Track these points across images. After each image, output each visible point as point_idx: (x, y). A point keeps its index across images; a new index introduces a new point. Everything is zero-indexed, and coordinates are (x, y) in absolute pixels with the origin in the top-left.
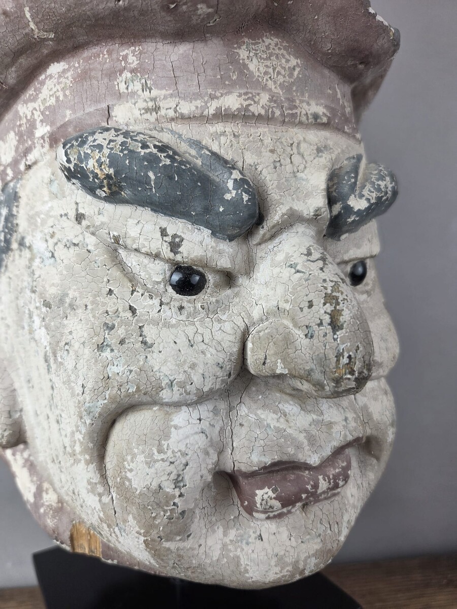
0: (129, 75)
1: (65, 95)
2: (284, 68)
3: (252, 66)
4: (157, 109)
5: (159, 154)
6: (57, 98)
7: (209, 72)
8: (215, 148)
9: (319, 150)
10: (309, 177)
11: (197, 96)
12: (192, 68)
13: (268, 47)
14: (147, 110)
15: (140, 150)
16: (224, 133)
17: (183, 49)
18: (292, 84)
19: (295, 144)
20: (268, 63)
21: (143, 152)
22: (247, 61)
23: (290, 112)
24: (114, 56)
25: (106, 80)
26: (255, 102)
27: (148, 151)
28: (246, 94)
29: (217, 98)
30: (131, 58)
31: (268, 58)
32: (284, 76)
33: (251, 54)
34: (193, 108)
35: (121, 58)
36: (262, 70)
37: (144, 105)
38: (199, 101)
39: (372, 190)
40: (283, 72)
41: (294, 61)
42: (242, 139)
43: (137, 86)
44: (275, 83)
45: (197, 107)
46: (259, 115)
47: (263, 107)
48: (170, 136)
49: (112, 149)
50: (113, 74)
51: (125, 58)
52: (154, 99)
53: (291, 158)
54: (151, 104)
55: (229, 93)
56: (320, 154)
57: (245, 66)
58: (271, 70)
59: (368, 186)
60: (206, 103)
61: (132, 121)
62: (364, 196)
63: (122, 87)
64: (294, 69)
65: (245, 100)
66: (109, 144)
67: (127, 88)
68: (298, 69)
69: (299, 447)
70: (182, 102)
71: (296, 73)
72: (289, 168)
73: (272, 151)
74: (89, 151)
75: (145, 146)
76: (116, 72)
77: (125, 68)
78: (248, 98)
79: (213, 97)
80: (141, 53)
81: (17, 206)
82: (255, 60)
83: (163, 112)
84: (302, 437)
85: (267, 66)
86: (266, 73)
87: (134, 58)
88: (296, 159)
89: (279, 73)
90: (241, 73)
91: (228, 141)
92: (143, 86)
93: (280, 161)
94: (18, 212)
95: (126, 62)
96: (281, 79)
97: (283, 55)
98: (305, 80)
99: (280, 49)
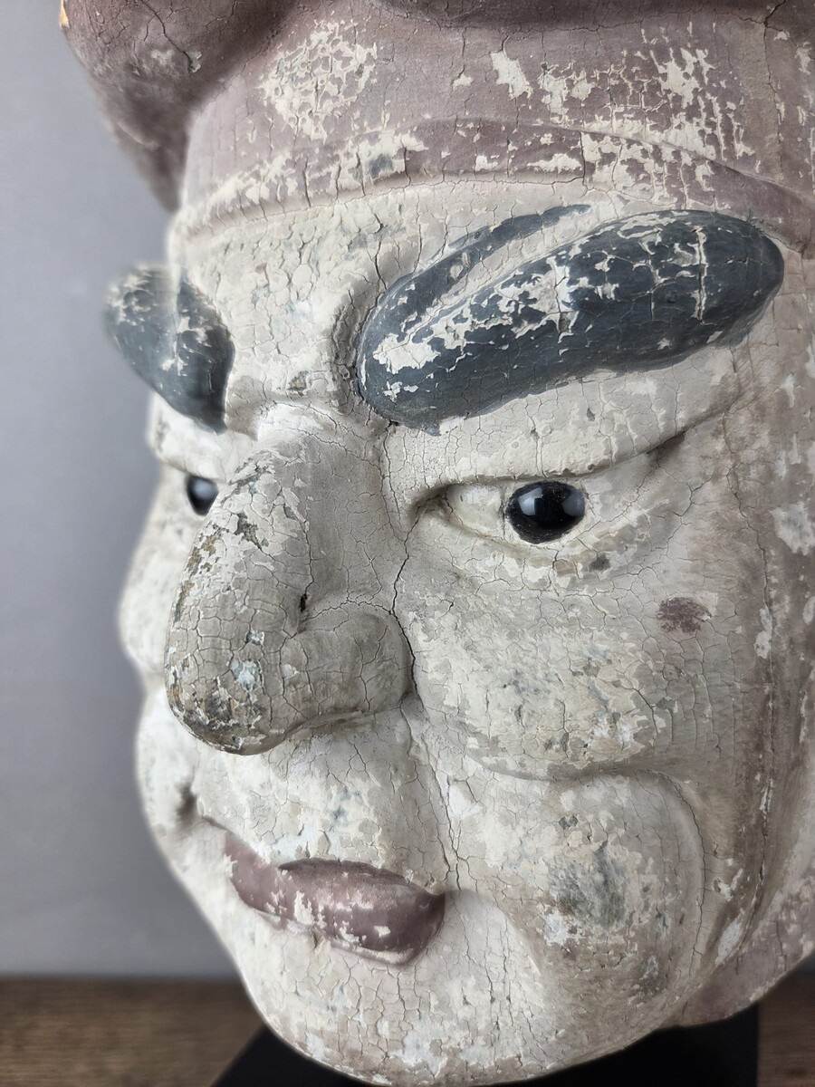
2: (338, 81)
3: (281, 106)
7: (223, 144)
9: (360, 243)
10: (316, 308)
13: (314, 51)
18: (354, 107)
19: (312, 241)
20: (309, 85)
22: (275, 100)
23: (317, 175)
26: (259, 178)
31: (309, 76)
32: (336, 98)
33: (283, 81)
36: (298, 103)
40: (332, 89)
41: (360, 54)
44: (316, 119)
47: (268, 183)
53: (292, 274)
56: (356, 250)
57: (271, 108)
58: (312, 97)
64: (360, 73)
65: (245, 180)
68: (368, 70)
71: (362, 82)
72: (281, 295)
73: (259, 269)
78: (251, 175)
79: (213, 191)
82: (288, 89)
85: (306, 92)
86: (303, 107)
88: (302, 274)
90: (265, 126)
93: (267, 285)
96: (328, 106)
97: (338, 55)
98: (386, 81)
99: (336, 42)
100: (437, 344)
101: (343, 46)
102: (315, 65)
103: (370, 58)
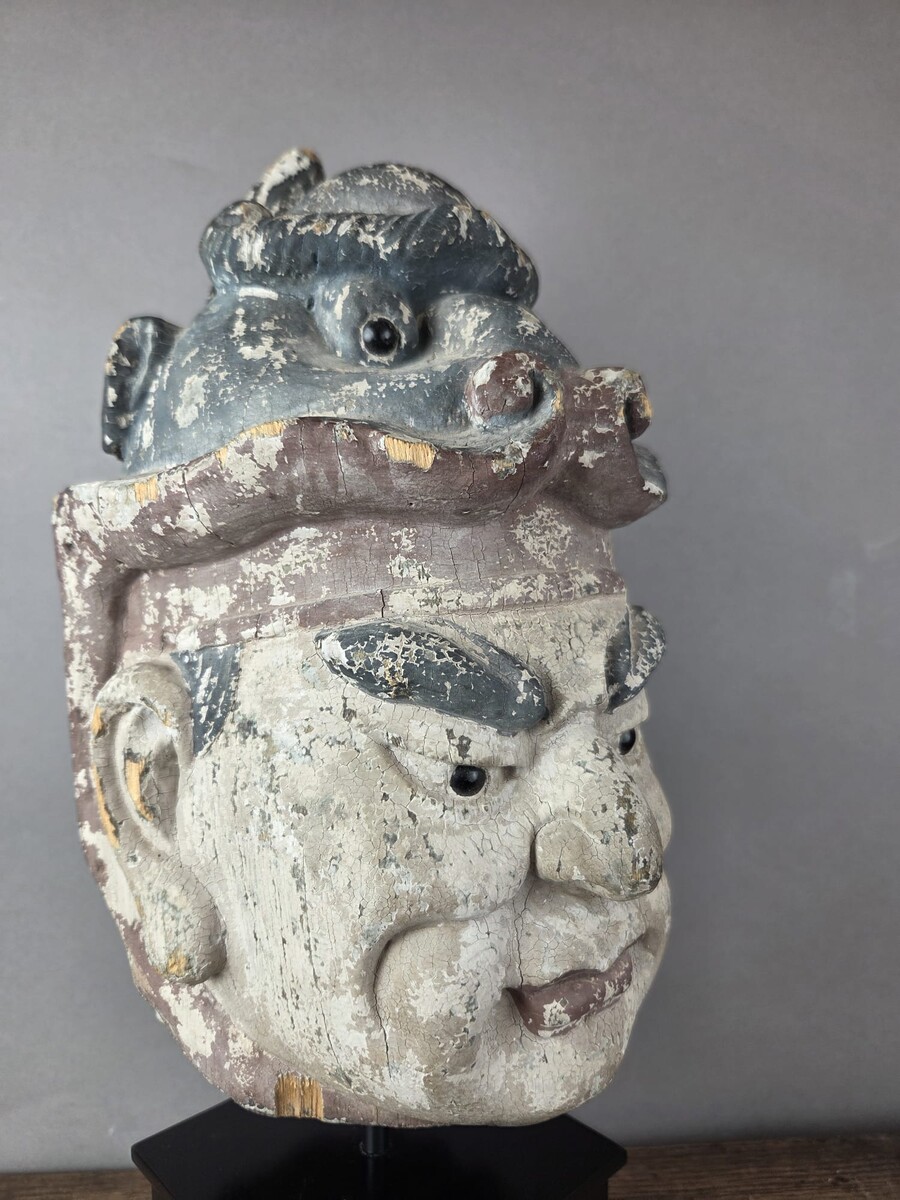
0: (403, 560)
1: (320, 569)
2: (556, 540)
3: (528, 546)
4: (438, 601)
5: (455, 663)
6: (309, 570)
7: (489, 558)
8: (500, 644)
9: (595, 628)
10: (588, 662)
11: (480, 587)
12: (472, 556)
13: (541, 521)
14: (427, 602)
15: (436, 659)
16: (505, 625)
17: (462, 533)
18: (565, 555)
19: (573, 626)
20: (542, 539)
21: (439, 662)
22: (523, 541)
23: (566, 591)
24: (385, 536)
25: (375, 562)
26: (534, 588)
27: (444, 660)
28: (525, 580)
29: (499, 588)
30: (405, 541)
31: (542, 534)
32: (557, 549)
33: (527, 532)
34: (477, 601)
35: (393, 539)
36: (537, 547)
37: (424, 596)
38: (481, 593)
39: (645, 661)
40: (556, 546)
41: (566, 529)
42: (524, 630)
43: (413, 572)
44: (549, 558)
45: (479, 599)
46: (539, 600)
47: (542, 592)
48: (453, 630)
49: (407, 658)
50: (384, 555)
51: (398, 539)
52: (434, 590)
53: (570, 643)
54: (431, 596)
55: (510, 580)
56: (596, 632)
57: (522, 546)
58: (545, 546)
59: (642, 658)
60: (488, 594)
61: (411, 612)
62: (638, 671)
63: (396, 571)
64: (566, 538)
65: (526, 587)
66: (403, 653)
67: (401, 574)
68: (569, 537)
69: (589, 953)
70: (464, 594)
71: (567, 542)
72: (569, 655)
73: (553, 640)
75: (440, 656)
76: (388, 555)
77: (398, 551)
78: (528, 585)
79: (495, 588)
80: (416, 536)
81: (237, 681)
82: (530, 538)
83: (444, 604)
84: (592, 943)
85: (542, 542)
86: (541, 550)
87: (409, 541)
88: (576, 643)
89: (553, 547)
90: (519, 555)
91: (512, 634)
92: (419, 573)
93: (561, 649)
94: (237, 687)
95: (399, 545)
96: (554, 553)
97: (555, 526)
98: (576, 547)
99: (552, 520)
100: (643, 675)
101: (555, 522)
102: (545, 529)
103: (569, 534)
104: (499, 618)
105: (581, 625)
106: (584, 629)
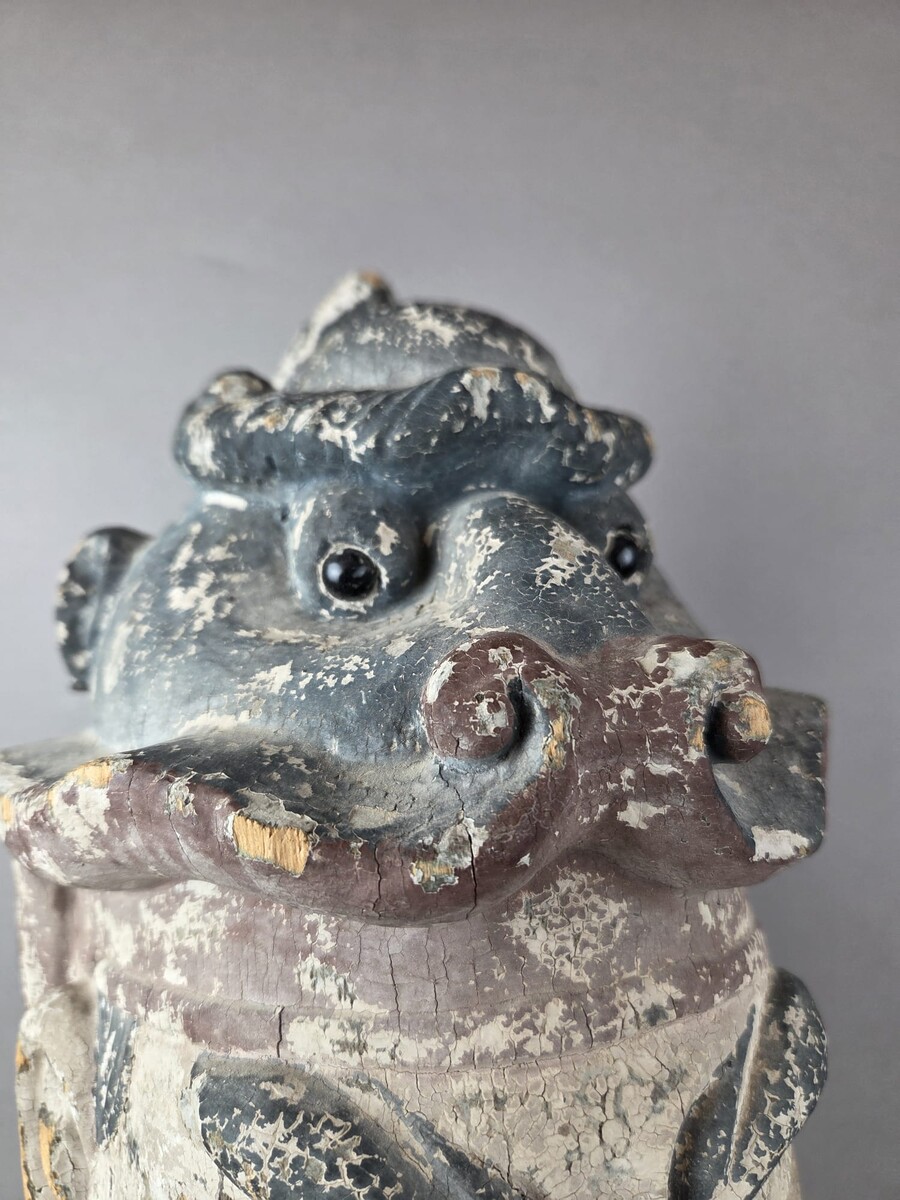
0: (318, 964)
1: (212, 948)
2: (594, 931)
3: (534, 947)
4: (361, 1047)
5: (356, 1191)
6: (201, 946)
7: (455, 975)
8: (459, 1138)
9: (658, 1093)
10: (636, 1165)
11: (433, 1027)
12: (425, 970)
13: (564, 900)
14: (345, 1046)
15: (323, 1181)
16: (476, 1100)
17: (409, 933)
18: (611, 954)
19: (611, 1095)
20: (566, 932)
21: (328, 1186)
22: (525, 940)
23: (603, 1029)
24: (295, 918)
25: (279, 959)
26: (536, 1031)
27: (337, 1183)
28: (519, 1016)
29: (466, 1033)
30: (323, 934)
31: (566, 922)
32: (595, 947)
33: (534, 923)
34: (424, 1054)
35: (306, 926)
36: (553, 947)
37: (339, 1035)
38: (434, 1041)
39: (763, 1146)
40: (593, 940)
41: (613, 908)
42: (510, 1110)
43: (329, 987)
44: (577, 965)
45: (430, 1052)
46: (543, 1053)
47: (551, 1037)
48: (380, 1103)
49: (277, 1171)
50: (292, 951)
51: (313, 928)
52: (356, 1026)
53: (600, 1131)
54: (351, 1036)
55: (491, 1014)
56: (661, 1102)
57: (522, 949)
58: (570, 944)
59: (757, 1140)
60: (446, 1044)
61: (318, 1058)
62: (744, 1170)
63: (306, 981)
64: (614, 924)
65: (518, 1031)
66: (272, 1160)
67: (314, 986)
68: (621, 922)
70: (405, 1041)
71: (617, 932)
72: (597, 1156)
73: (564, 1131)
74: (240, 1160)
75: (333, 1173)
76: (296, 952)
77: (311, 950)
78: (526, 1025)
79: (460, 1032)
80: (339, 928)
81: (130, 1072)
82: (541, 933)
83: (371, 1054)
85: (563, 938)
86: (561, 951)
87: (328, 935)
88: (613, 1131)
89: (586, 944)
90: (516, 965)
91: (484, 1119)
92: (340, 989)
93: (579, 1148)
94: (129, 1080)
95: (314, 939)
96: (589, 953)
97: (594, 907)
98: (636, 935)
99: (587, 895)
100: (754, 1178)
101: (595, 898)
102: (571, 913)
103: (622, 914)
104: (467, 1084)
105: (629, 1091)
106: (635, 1099)
